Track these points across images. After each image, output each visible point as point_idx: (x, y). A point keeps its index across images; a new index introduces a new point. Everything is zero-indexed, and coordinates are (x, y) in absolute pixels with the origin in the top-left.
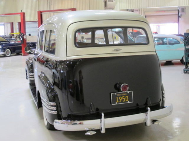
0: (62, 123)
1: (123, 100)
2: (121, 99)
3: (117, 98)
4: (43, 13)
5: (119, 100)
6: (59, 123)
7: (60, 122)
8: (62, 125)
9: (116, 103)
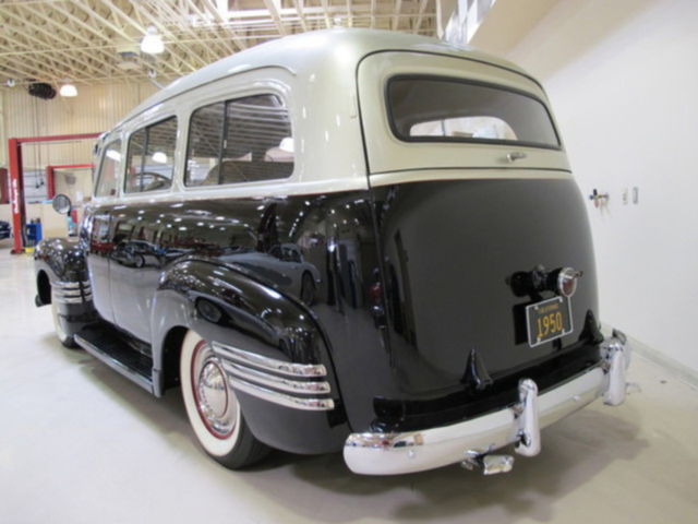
0: (366, 445)
1: (551, 327)
2: (547, 326)
3: (539, 321)
4: (24, 145)
5: (544, 329)
6: (354, 445)
7: (356, 442)
8: (366, 449)
9: (539, 339)
